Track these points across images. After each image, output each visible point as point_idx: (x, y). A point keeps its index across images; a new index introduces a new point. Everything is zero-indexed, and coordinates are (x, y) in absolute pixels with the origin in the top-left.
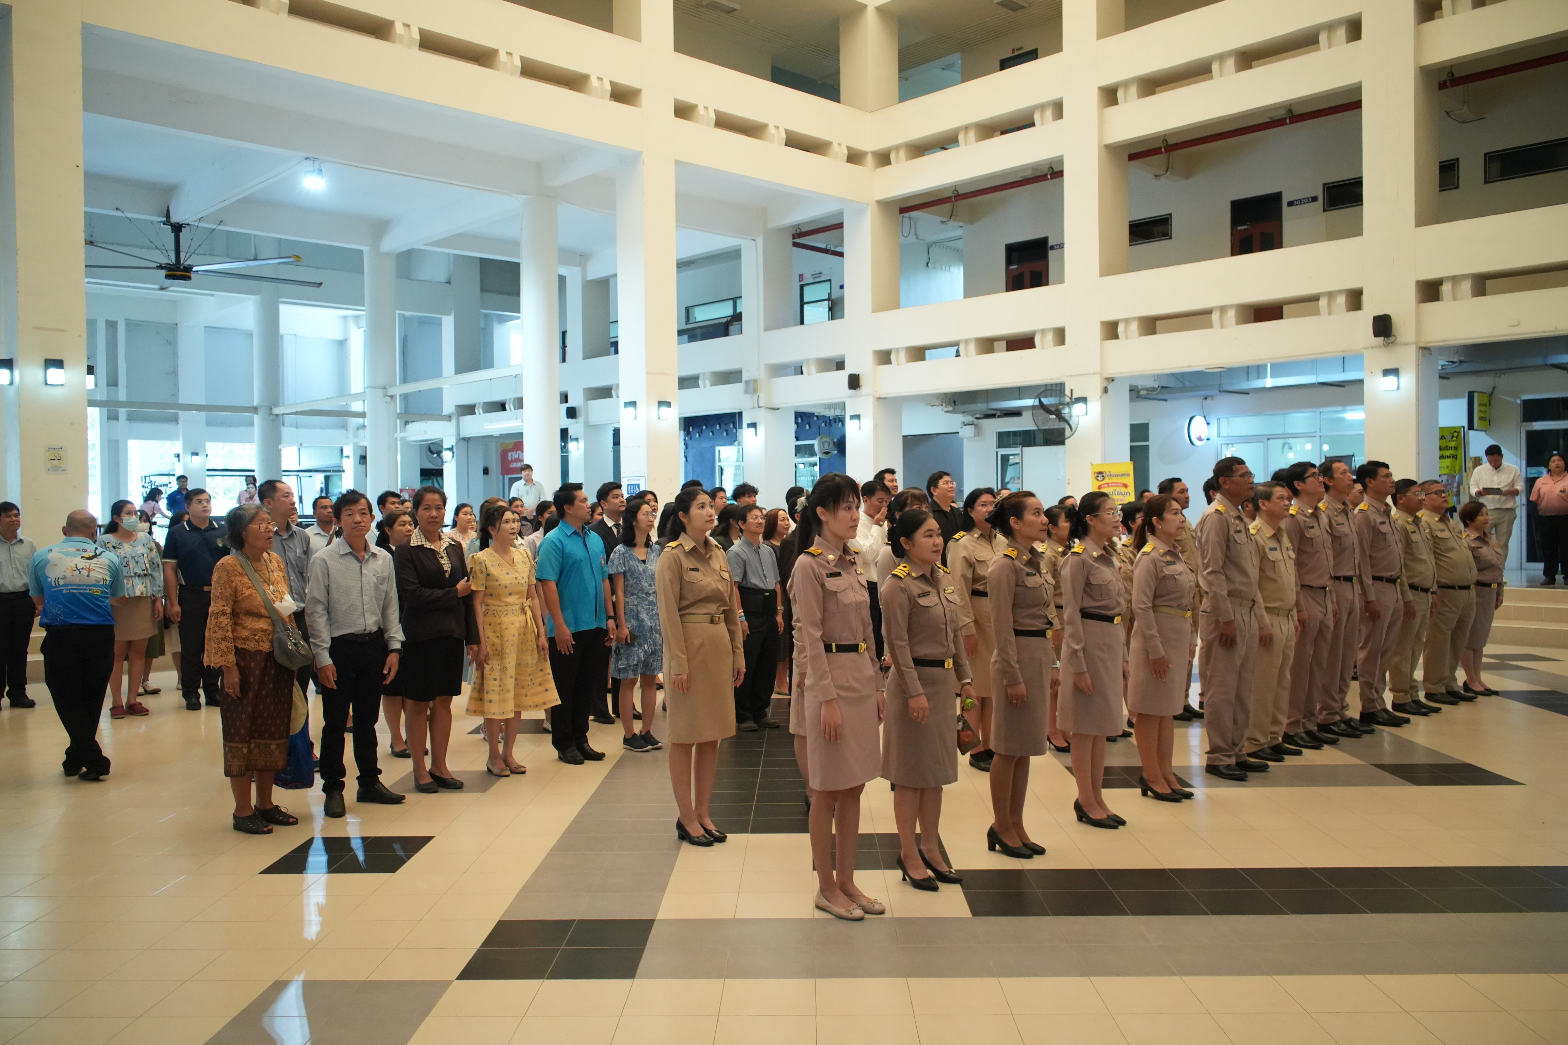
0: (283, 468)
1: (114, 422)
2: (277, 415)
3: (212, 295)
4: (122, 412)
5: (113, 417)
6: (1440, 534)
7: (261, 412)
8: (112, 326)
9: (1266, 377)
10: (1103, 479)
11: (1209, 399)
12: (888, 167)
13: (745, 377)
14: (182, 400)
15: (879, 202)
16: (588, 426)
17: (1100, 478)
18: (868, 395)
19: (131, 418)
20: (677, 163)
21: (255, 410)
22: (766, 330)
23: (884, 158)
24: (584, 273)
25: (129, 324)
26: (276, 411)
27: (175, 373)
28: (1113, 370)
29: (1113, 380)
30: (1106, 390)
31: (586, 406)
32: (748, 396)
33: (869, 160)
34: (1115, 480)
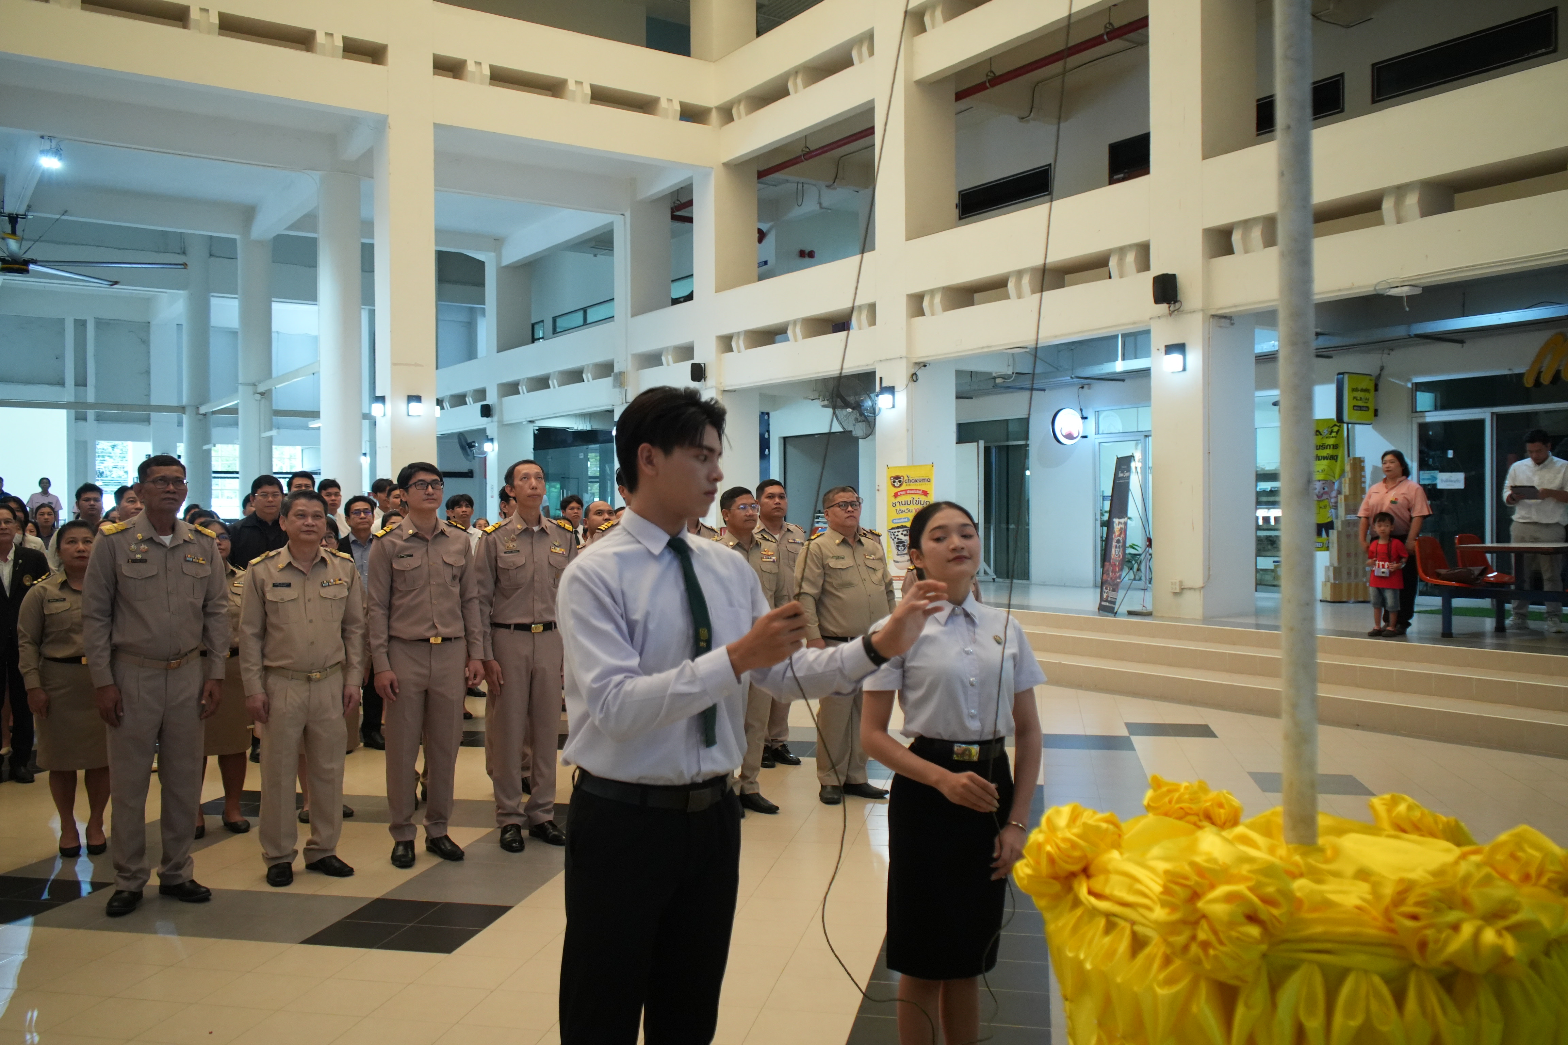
0: (214, 469)
1: (81, 423)
2: (205, 415)
3: (166, 292)
4: (91, 414)
5: (80, 417)
6: (832, 563)
7: (188, 410)
8: (81, 324)
9: (1116, 359)
10: (901, 485)
11: (1086, 387)
12: (732, 124)
13: (616, 370)
14: (154, 402)
15: (726, 165)
16: (502, 425)
17: (897, 484)
18: (712, 387)
19: (99, 418)
20: (436, 126)
21: (182, 409)
22: (633, 316)
23: (727, 114)
24: (499, 257)
25: (101, 324)
26: (203, 410)
27: (148, 373)
28: (922, 353)
29: (925, 366)
30: (914, 377)
31: (501, 404)
32: (617, 390)
33: (714, 116)
34: (913, 486)
